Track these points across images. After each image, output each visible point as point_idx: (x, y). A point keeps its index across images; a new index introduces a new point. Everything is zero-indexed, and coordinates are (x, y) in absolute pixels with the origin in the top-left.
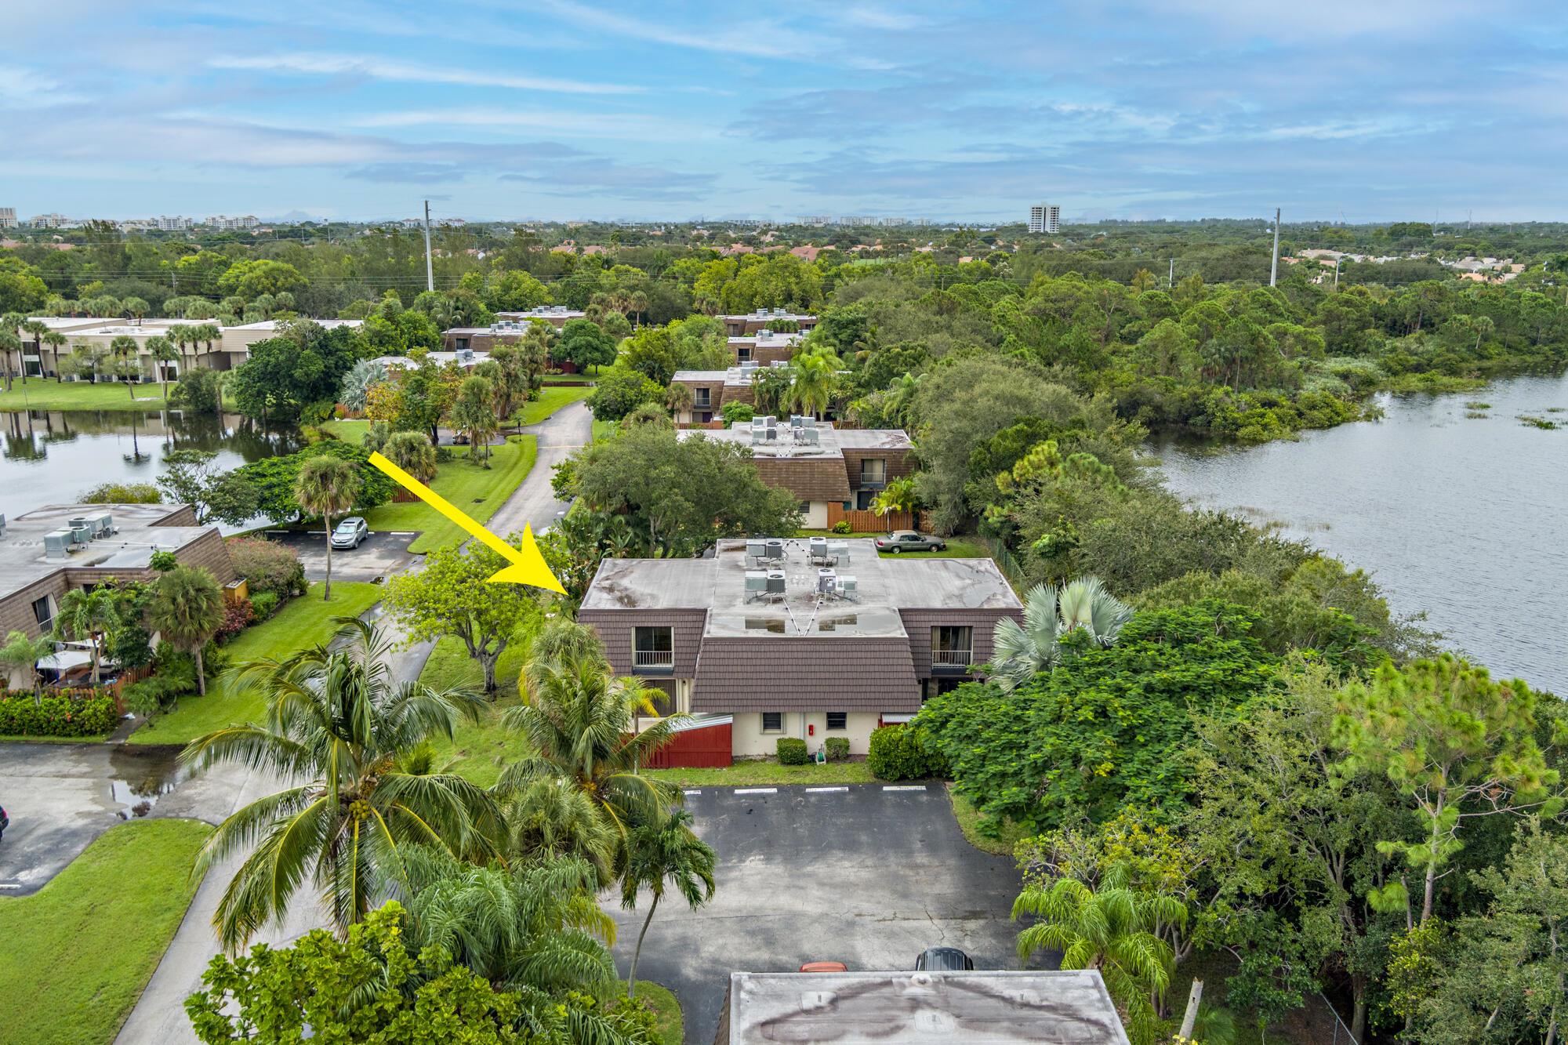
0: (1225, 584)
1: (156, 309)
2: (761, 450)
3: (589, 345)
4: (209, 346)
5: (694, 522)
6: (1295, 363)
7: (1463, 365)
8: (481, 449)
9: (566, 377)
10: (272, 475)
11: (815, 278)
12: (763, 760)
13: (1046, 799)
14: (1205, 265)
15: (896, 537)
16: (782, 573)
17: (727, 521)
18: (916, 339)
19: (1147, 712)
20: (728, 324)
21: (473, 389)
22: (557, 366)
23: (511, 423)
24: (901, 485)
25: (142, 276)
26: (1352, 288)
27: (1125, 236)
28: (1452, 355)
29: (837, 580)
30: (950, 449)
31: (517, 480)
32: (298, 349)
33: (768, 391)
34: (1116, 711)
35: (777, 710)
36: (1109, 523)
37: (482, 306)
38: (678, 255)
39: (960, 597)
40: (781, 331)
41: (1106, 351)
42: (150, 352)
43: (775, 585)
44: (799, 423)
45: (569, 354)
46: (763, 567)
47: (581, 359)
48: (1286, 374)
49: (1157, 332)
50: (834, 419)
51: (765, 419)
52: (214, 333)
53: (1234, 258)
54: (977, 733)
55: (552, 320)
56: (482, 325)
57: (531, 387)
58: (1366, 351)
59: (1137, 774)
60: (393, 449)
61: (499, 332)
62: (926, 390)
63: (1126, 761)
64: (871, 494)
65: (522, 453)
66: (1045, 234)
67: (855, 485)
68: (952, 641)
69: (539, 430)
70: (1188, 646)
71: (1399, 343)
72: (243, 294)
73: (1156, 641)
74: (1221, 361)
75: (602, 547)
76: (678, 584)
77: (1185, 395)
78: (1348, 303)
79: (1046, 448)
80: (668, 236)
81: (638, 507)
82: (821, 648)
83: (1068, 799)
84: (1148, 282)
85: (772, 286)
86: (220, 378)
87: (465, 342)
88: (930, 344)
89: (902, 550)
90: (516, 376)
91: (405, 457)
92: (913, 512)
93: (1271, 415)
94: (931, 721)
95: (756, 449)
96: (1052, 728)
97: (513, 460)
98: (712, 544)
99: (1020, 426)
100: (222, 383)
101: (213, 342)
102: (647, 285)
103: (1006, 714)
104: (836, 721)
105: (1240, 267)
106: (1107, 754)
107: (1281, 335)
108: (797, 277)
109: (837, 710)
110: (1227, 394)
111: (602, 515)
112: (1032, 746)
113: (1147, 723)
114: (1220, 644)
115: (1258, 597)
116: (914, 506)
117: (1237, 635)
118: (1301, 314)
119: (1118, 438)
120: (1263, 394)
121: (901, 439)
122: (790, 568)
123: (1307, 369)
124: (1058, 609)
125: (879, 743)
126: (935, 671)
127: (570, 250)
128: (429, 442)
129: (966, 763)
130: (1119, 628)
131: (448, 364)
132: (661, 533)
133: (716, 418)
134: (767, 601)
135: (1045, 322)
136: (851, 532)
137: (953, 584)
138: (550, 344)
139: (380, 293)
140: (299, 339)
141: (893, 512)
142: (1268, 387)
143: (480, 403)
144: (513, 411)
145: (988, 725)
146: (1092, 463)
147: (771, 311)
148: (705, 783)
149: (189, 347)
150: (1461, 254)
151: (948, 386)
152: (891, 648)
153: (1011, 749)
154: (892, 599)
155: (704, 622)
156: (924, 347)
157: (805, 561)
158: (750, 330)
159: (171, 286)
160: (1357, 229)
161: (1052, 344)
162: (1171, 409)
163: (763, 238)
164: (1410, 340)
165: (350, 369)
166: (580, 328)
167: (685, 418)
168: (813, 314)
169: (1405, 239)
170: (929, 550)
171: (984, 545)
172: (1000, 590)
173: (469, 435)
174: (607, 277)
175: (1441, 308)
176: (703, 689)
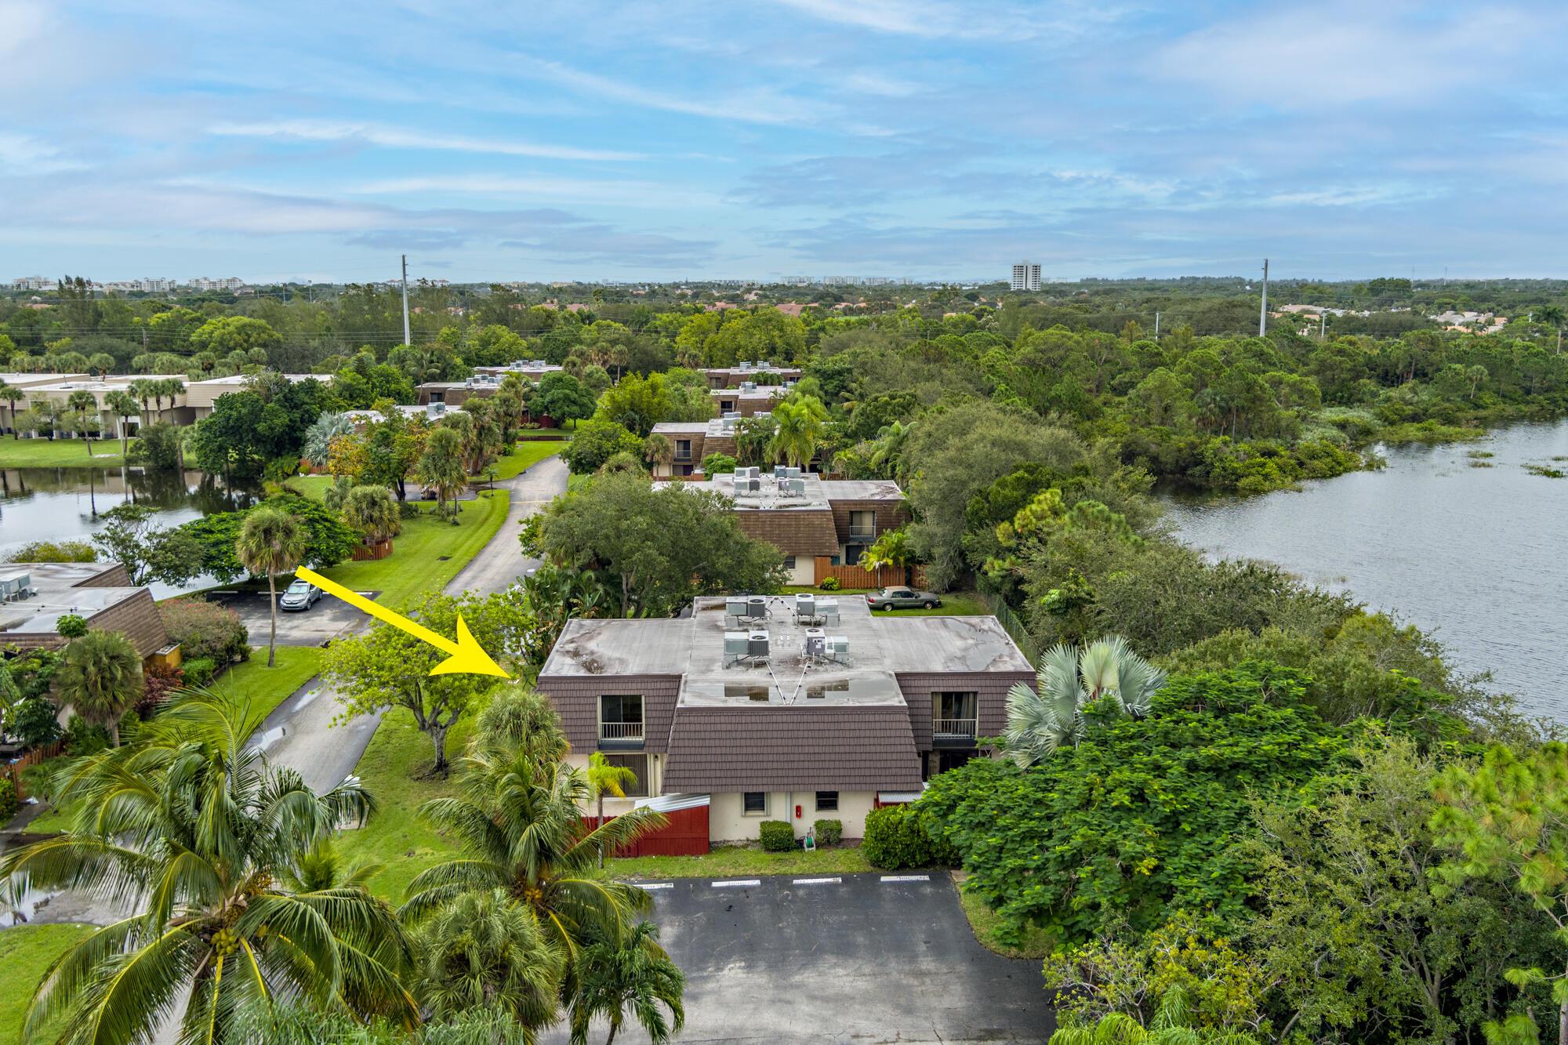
0: (1268, 644)
1: (123, 366)
2: (744, 502)
3: (567, 398)
4: (173, 401)
5: (670, 578)
6: (1292, 413)
7: (1459, 414)
8: (450, 504)
9: (543, 432)
10: (220, 531)
11: (801, 332)
12: (745, 847)
13: (1077, 902)
14: (1190, 318)
15: (888, 594)
16: (765, 633)
17: (706, 577)
18: (904, 388)
19: (1193, 795)
20: (711, 377)
21: (441, 441)
22: (533, 420)
23: (484, 478)
24: (892, 537)
25: (112, 333)
26: (1341, 338)
27: (1107, 292)
28: (1447, 405)
29: (826, 641)
30: (945, 498)
31: (486, 536)
32: (262, 402)
33: (751, 443)
34: (1156, 794)
35: (760, 789)
36: (1127, 577)
37: (459, 361)
38: (660, 310)
39: (963, 659)
40: (765, 383)
41: (1098, 402)
42: (109, 407)
43: (758, 648)
44: (784, 474)
45: (546, 408)
46: (744, 627)
47: (558, 413)
48: (1284, 423)
49: (1151, 381)
50: (820, 471)
51: (748, 469)
52: (178, 387)
53: (1219, 311)
54: (992, 819)
55: (530, 374)
56: (458, 379)
57: (506, 441)
58: (1361, 401)
59: (1186, 872)
60: (353, 503)
61: (475, 386)
62: (916, 439)
63: (1169, 855)
64: (860, 548)
65: (493, 508)
66: (1027, 291)
67: (843, 538)
68: (954, 708)
69: (513, 485)
70: (1234, 716)
71: (1394, 393)
72: (215, 350)
73: (1196, 710)
74: (1217, 410)
75: (569, 606)
76: (650, 647)
77: (1182, 445)
78: (1341, 352)
79: (1048, 497)
80: (653, 293)
81: (609, 563)
82: (810, 718)
83: (1104, 902)
84: (1136, 334)
85: (755, 340)
86: (181, 433)
87: (439, 396)
88: (919, 393)
89: (894, 608)
90: (490, 429)
91: (366, 512)
92: (906, 566)
93: (1271, 465)
94: (937, 804)
95: (739, 501)
96: (1080, 815)
97: (483, 516)
98: (688, 602)
99: (1020, 473)
100: (183, 438)
101: (177, 397)
102: (628, 339)
103: (1025, 797)
104: (827, 801)
105: (1226, 319)
106: (1149, 847)
107: (1277, 383)
108: (781, 330)
109: (828, 789)
110: (1225, 443)
111: (570, 572)
112: (1057, 836)
113: (1193, 808)
114: (1270, 713)
115: (1308, 658)
116: (907, 560)
117: (1288, 703)
118: (1292, 365)
119: (1124, 486)
120: (1262, 444)
121: (892, 490)
122: (775, 629)
123: (1304, 419)
124: (1079, 673)
125: (875, 827)
126: (936, 743)
127: (552, 306)
128: (393, 496)
129: (980, 855)
130: (1150, 695)
131: (415, 415)
132: (632, 591)
133: (697, 471)
134: (749, 665)
135: (1036, 372)
136: (840, 588)
137: (955, 645)
138: (527, 398)
139: (356, 348)
140: (263, 391)
141: (884, 567)
142: (1265, 437)
143: (448, 455)
144: (486, 464)
145: (1004, 810)
146: (1101, 512)
147: (754, 364)
148: (678, 874)
149: (152, 401)
150: (1442, 308)
151: (939, 434)
152: (888, 718)
153: (1032, 838)
154: (888, 662)
155: (678, 689)
156: (913, 396)
157: (790, 620)
158: (732, 383)
159: (142, 343)
160: (1335, 286)
161: (1043, 395)
162: (1168, 459)
163: (746, 297)
164: (1403, 391)
165: (315, 423)
166: (557, 381)
167: (665, 471)
168: (797, 367)
169: (1385, 295)
170: (923, 607)
171: (982, 601)
172: (1006, 651)
173: (436, 489)
174: (588, 332)
175: (1434, 357)
176: (677, 767)
